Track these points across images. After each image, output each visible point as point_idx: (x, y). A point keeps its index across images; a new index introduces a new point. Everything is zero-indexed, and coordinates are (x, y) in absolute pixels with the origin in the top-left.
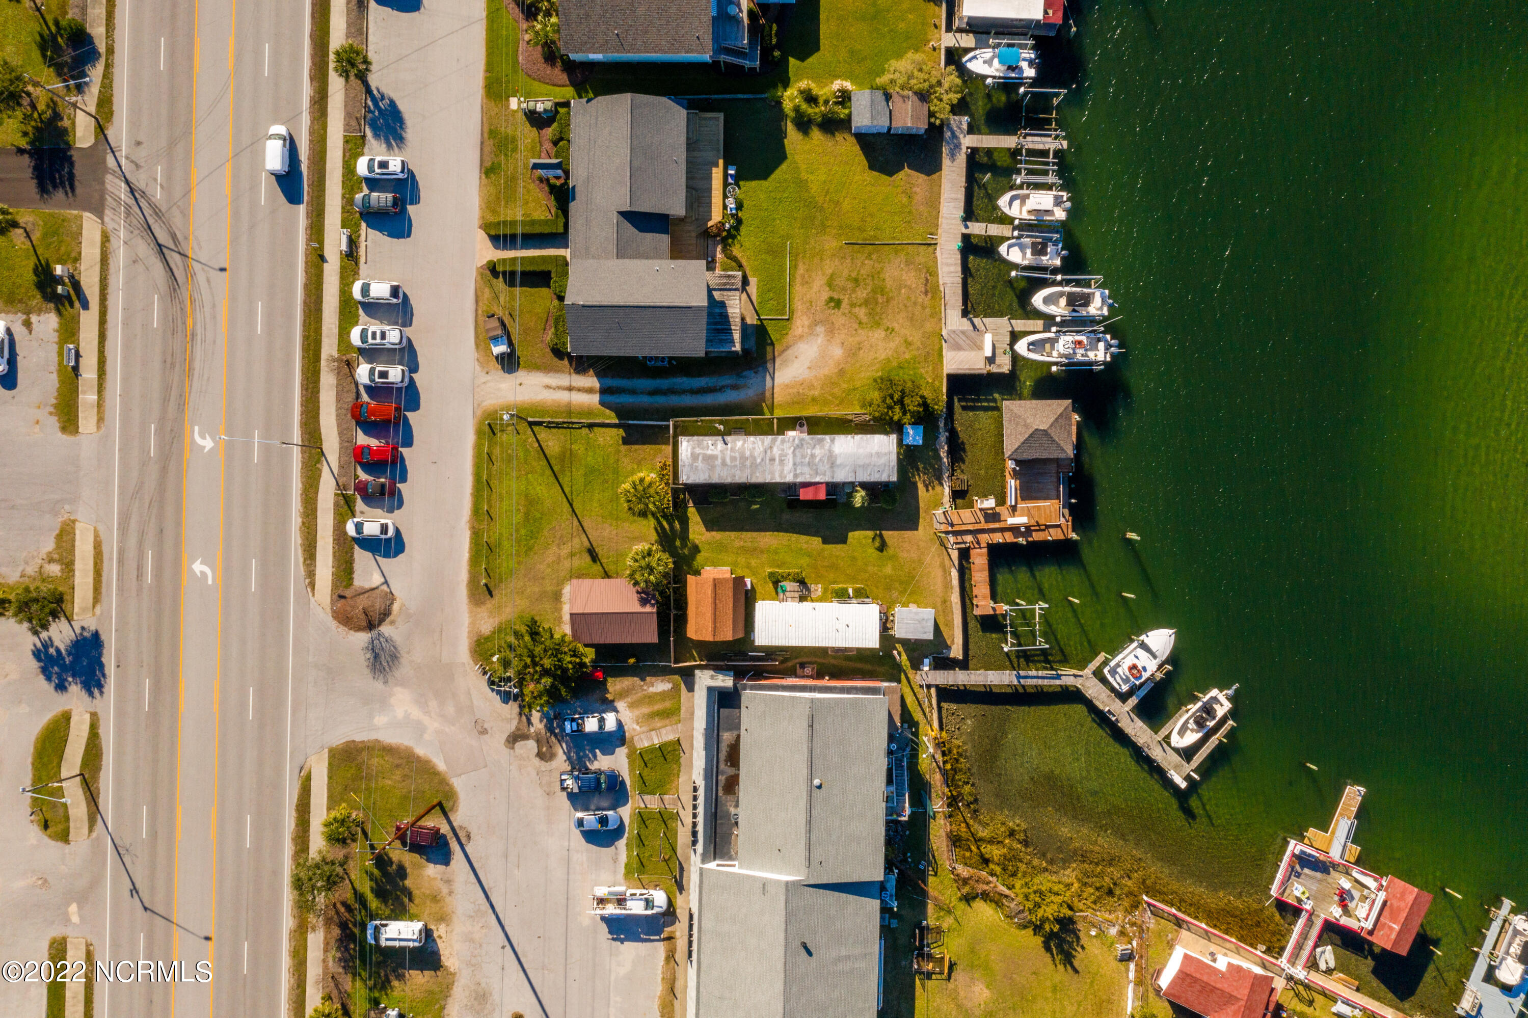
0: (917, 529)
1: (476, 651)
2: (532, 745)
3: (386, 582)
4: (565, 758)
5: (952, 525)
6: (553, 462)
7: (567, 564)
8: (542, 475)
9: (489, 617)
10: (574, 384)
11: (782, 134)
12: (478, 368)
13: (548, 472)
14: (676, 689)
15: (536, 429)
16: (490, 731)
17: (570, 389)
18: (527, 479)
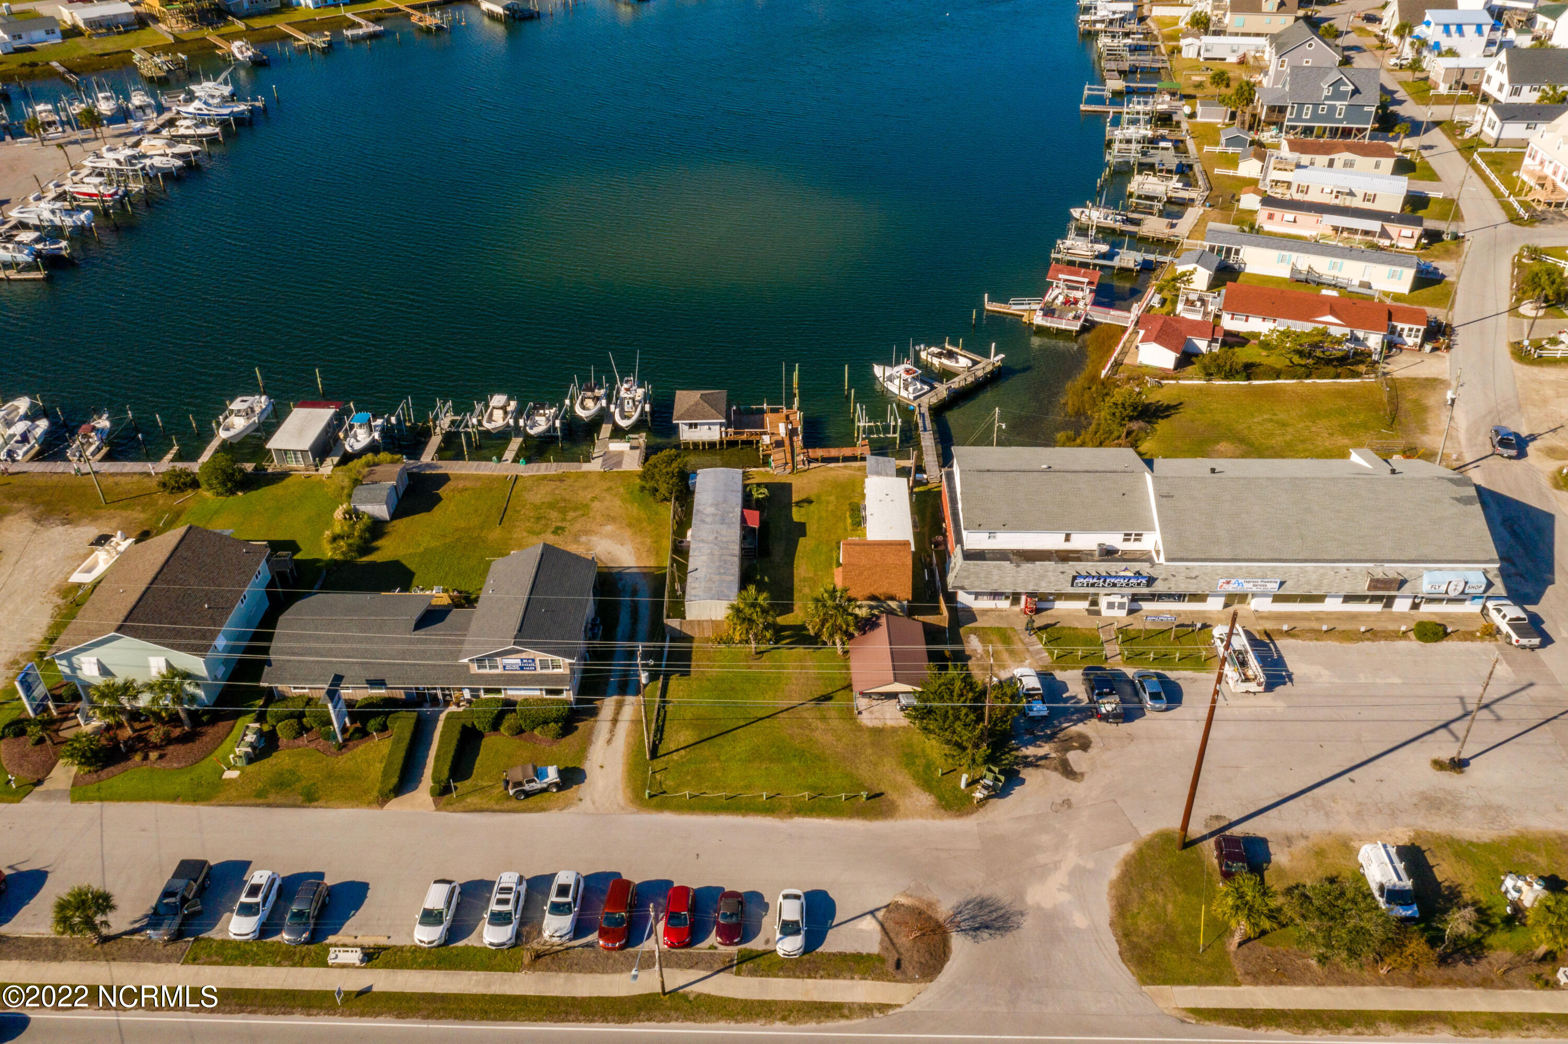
0: (790, 485)
1: (959, 810)
2: (1072, 756)
3: (872, 913)
4: (1081, 725)
5: (786, 463)
6: (706, 735)
7: (835, 723)
8: (722, 747)
9: (911, 797)
10: (610, 718)
11: (373, 564)
12: (572, 810)
13: (719, 740)
14: (975, 631)
15: (661, 751)
16: (1065, 798)
17: (615, 721)
18: (726, 761)
